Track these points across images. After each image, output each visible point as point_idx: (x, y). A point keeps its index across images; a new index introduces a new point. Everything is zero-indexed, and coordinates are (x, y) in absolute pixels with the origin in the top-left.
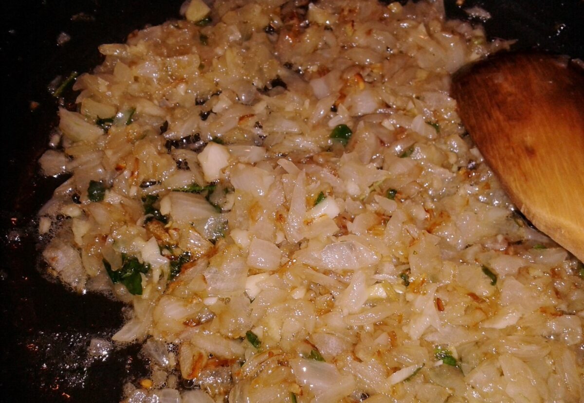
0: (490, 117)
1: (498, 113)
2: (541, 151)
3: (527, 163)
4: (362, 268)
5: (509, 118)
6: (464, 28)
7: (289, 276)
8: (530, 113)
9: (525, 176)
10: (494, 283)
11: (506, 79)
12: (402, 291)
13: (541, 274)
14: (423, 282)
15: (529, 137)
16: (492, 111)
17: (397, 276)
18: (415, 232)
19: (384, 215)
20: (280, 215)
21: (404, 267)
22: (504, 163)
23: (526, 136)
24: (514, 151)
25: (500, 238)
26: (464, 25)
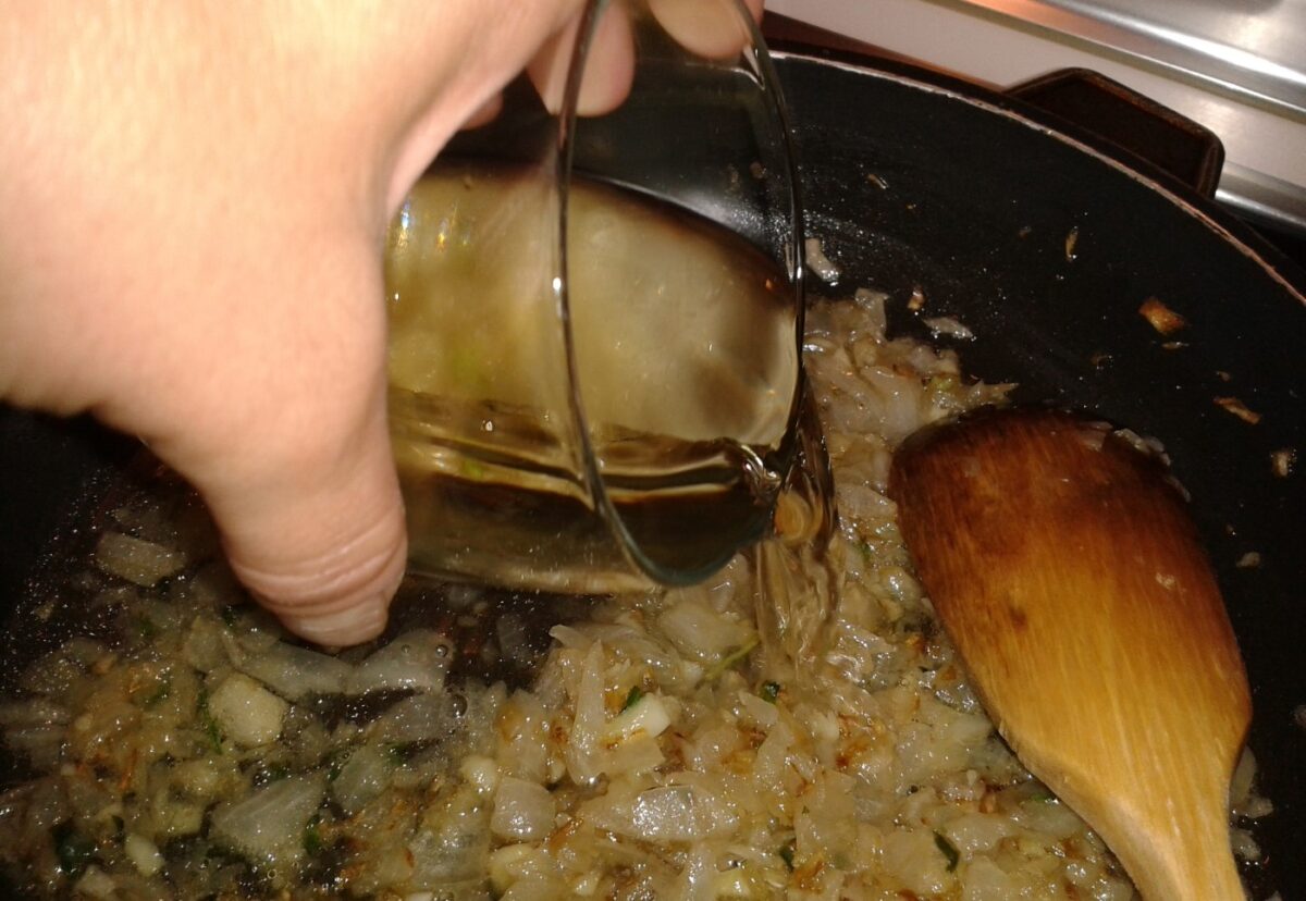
0: (952, 543)
1: (967, 537)
2: (1037, 620)
3: (1011, 641)
4: (706, 839)
5: (985, 548)
6: (921, 357)
7: (568, 854)
8: (1023, 542)
9: (1007, 667)
10: (952, 868)
11: (985, 469)
12: (782, 883)
13: (1041, 852)
14: (819, 867)
15: (1017, 590)
16: (957, 532)
17: (774, 854)
18: (808, 769)
19: (754, 730)
20: (559, 729)
21: (785, 837)
22: (973, 638)
23: (1012, 587)
24: (989, 613)
25: (972, 776)
26: (920, 350)
